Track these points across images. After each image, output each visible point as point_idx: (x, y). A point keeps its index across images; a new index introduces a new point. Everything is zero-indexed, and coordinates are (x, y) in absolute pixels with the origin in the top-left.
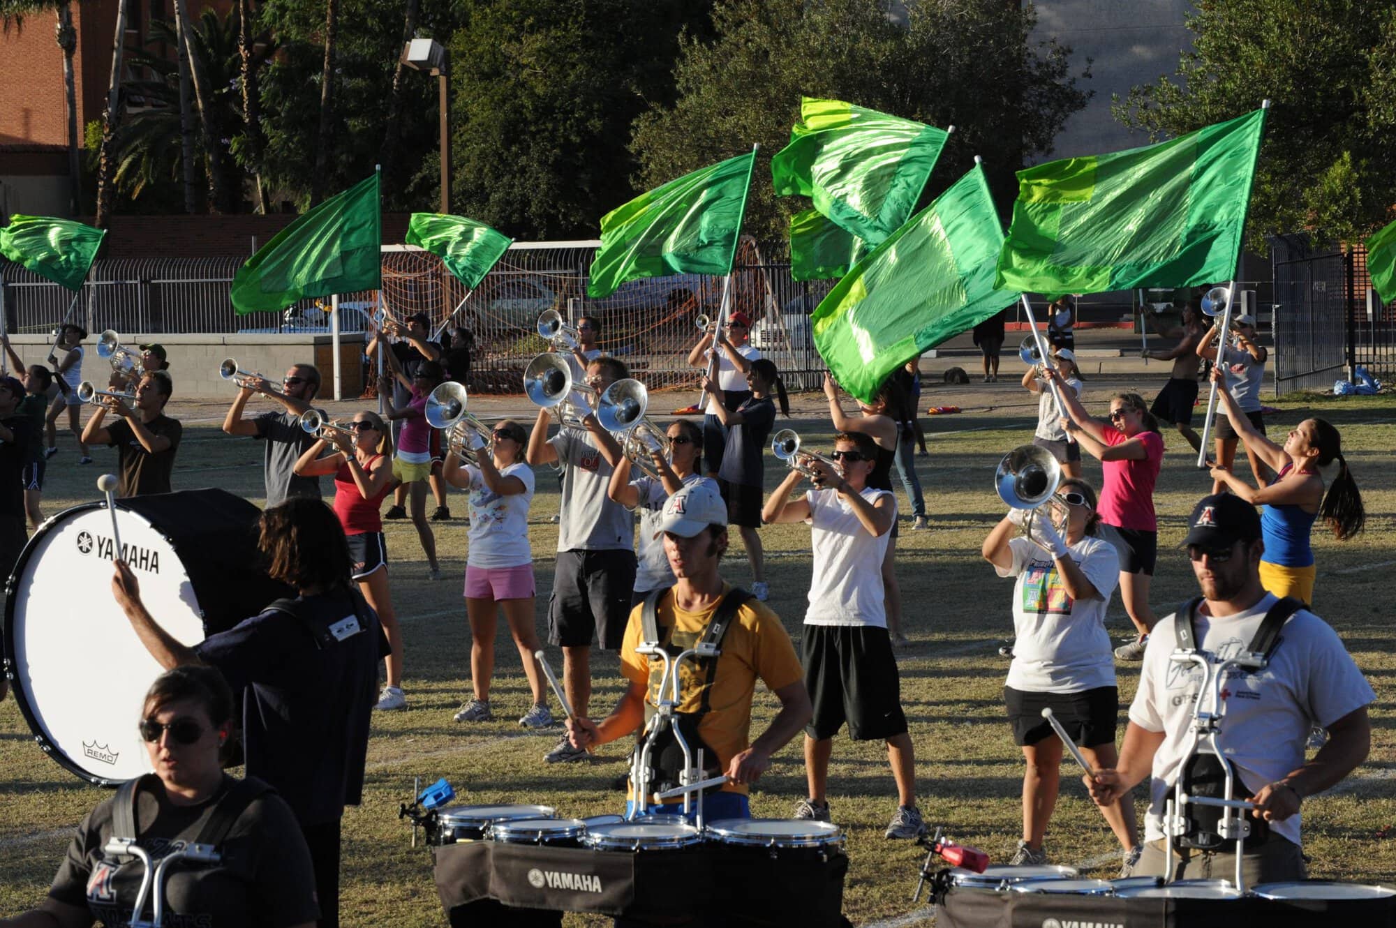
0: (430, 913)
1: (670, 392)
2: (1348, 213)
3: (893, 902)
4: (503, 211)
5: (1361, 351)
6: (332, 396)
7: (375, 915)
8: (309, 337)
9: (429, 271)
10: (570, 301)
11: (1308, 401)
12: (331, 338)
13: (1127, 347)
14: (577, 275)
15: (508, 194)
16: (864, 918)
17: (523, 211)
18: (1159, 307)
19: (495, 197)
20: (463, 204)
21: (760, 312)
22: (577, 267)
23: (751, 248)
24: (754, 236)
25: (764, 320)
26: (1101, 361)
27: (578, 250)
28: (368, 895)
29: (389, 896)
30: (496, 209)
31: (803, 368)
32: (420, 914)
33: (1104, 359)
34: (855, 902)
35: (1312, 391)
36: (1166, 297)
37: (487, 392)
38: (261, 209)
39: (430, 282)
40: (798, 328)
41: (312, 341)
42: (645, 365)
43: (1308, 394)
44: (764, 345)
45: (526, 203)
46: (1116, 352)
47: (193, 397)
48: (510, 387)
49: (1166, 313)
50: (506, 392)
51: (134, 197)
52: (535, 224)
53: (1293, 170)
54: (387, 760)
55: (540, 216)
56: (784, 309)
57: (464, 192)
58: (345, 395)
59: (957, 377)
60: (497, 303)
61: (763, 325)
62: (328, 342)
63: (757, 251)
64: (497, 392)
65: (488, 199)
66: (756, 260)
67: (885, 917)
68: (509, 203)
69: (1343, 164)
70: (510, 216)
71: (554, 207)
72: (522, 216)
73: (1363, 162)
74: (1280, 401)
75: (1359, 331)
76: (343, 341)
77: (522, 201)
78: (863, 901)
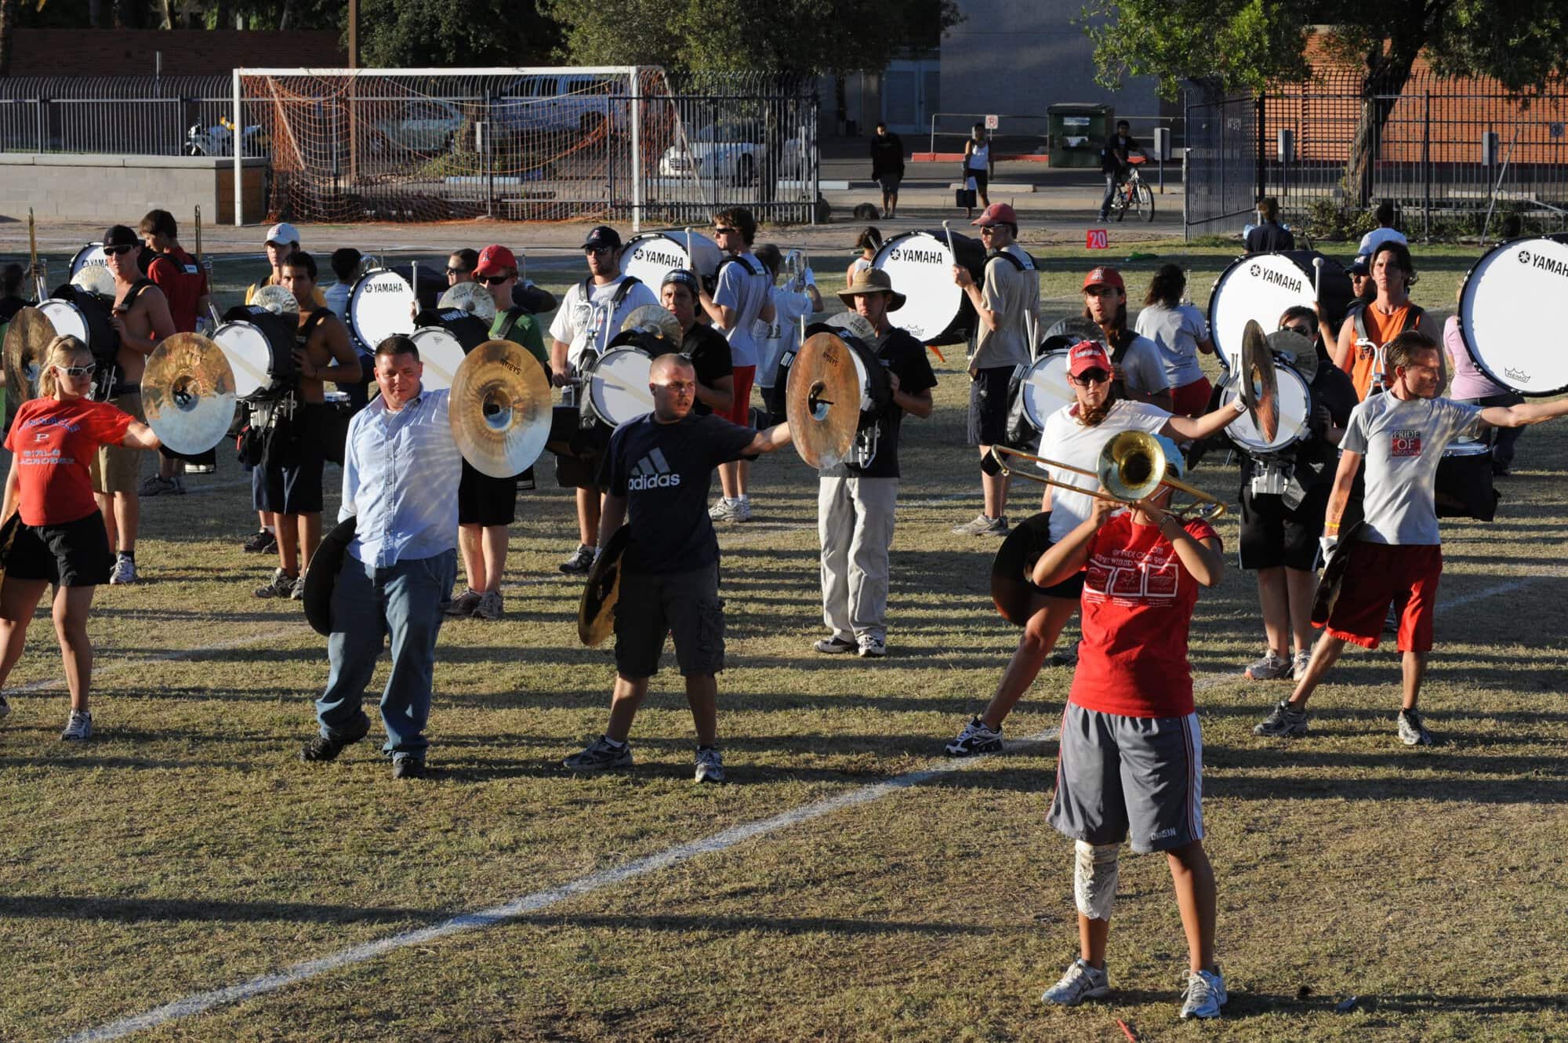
0: (295, 807)
1: (577, 223)
2: (1257, 59)
3: (765, 801)
4: (412, 32)
5: (1271, 191)
6: (233, 222)
7: (238, 809)
8: (211, 161)
9: (334, 95)
10: (478, 125)
11: (1217, 246)
12: (232, 162)
13: (1038, 180)
14: (484, 102)
15: (417, 15)
16: (735, 820)
17: (431, 33)
18: (1074, 141)
19: (404, 17)
20: (371, 24)
21: (668, 140)
22: (483, 94)
23: (660, 78)
24: (665, 66)
25: (672, 150)
26: (1013, 195)
27: (485, 77)
28: (233, 787)
29: (255, 787)
30: (404, 30)
31: (712, 202)
32: (285, 809)
33: (1017, 194)
34: (727, 802)
35: (1222, 235)
36: (1081, 131)
37: (390, 219)
38: (167, 24)
39: (334, 106)
40: (708, 157)
41: (214, 165)
42: (552, 195)
43: (1217, 238)
44: (673, 172)
45: (435, 23)
46: (1029, 187)
47: (94, 220)
48: (415, 215)
49: (1080, 148)
50: (410, 220)
51: (39, 8)
52: (444, 45)
53: (1205, 13)
54: (261, 634)
55: (448, 37)
56: (693, 138)
57: (372, 13)
58: (247, 220)
59: (867, 213)
60: (404, 125)
61: (673, 153)
62: (230, 166)
63: (666, 81)
64: (401, 219)
65: (396, 19)
66: (665, 91)
67: (756, 818)
68: (418, 24)
69: (1254, 8)
70: (419, 38)
71: (463, 28)
72: (431, 37)
73: (1275, 7)
74: (1189, 246)
75: (1269, 169)
76: (245, 166)
77: (431, 23)
78: (735, 800)
